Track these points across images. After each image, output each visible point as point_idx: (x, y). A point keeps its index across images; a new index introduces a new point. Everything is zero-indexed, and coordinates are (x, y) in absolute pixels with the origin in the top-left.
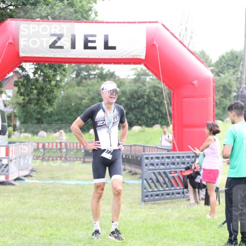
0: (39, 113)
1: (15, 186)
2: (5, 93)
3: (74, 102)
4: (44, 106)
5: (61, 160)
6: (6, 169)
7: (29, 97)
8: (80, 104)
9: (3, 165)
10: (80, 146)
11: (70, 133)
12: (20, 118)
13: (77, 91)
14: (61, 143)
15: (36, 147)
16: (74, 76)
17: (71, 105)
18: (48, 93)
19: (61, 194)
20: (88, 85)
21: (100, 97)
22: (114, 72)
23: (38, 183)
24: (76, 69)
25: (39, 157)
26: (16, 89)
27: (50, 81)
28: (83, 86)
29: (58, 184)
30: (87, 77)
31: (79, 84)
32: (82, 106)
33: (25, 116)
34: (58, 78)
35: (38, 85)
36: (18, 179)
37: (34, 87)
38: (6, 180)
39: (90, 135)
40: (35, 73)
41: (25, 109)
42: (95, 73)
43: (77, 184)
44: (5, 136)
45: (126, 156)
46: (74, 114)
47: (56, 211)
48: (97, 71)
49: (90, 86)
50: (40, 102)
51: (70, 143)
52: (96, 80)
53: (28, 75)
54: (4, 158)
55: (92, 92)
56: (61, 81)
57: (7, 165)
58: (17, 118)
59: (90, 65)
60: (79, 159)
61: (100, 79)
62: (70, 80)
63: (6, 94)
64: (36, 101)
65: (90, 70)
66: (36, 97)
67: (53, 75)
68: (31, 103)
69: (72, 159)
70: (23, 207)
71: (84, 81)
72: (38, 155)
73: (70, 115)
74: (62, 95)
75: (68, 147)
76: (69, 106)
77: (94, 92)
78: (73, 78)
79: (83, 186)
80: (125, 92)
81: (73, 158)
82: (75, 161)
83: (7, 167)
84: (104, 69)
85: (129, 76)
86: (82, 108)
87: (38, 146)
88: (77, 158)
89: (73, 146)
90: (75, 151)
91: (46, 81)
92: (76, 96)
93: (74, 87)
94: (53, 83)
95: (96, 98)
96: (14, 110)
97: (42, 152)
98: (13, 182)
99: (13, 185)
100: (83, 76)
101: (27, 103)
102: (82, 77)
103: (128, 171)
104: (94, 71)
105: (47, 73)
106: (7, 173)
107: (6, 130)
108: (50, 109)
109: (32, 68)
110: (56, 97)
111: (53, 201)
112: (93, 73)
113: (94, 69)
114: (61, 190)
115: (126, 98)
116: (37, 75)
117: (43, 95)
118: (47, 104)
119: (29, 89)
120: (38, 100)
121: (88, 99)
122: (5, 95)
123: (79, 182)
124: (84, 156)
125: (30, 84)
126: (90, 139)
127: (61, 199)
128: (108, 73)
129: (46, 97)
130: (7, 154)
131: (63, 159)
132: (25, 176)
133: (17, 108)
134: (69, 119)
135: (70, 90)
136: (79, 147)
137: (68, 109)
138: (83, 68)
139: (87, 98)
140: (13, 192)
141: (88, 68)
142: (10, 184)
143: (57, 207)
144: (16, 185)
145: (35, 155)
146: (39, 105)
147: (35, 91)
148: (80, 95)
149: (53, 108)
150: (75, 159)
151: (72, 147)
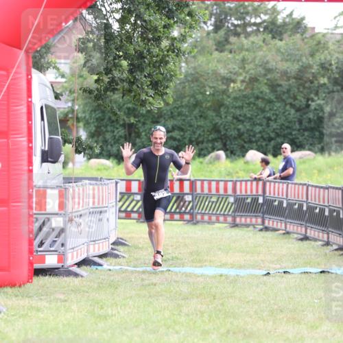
0: (131, 112)
1: (80, 278)
2: (55, 67)
3: (211, 87)
4: (143, 97)
5: (182, 219)
6: (59, 241)
7: (110, 76)
8: (224, 92)
9: (53, 230)
10: (226, 190)
11: (201, 160)
12: (87, 124)
13: (217, 64)
14: (181, 181)
15: (124, 191)
16: (211, 28)
17: (203, 94)
18: (154, 67)
19: (185, 298)
20: (242, 49)
21: (269, 77)
22: (303, 19)
23: (132, 272)
24: (215, 11)
25: (132, 211)
26: (81, 57)
27: (158, 40)
28: (231, 52)
29: (176, 274)
30: (239, 30)
31: (221, 46)
32: (229, 97)
33: (99, 120)
34: (175, 33)
35: (131, 48)
36: (85, 262)
37: (121, 54)
38: (60, 265)
39: (247, 163)
40: (122, 21)
41: (100, 102)
42: (258, 20)
43: (221, 276)
44: (56, 164)
45: (331, 211)
46: (211, 114)
47: (176, 335)
48: (264, 17)
49: (247, 50)
50: (135, 87)
51: (202, 181)
52: (261, 37)
53: (108, 26)
54: (57, 214)
55: (251, 66)
56: (183, 38)
57: (62, 231)
58: (81, 124)
59: (246, 3)
60: (221, 219)
61: (270, 35)
62: (202, 38)
63: (58, 69)
64: (126, 85)
65: (247, 13)
66: (125, 75)
67: (165, 27)
68: (114, 90)
69: (206, 218)
70: (99, 324)
71: (233, 39)
72: (129, 209)
73: (201, 116)
74: (183, 70)
75: (199, 191)
76: (199, 97)
77: (256, 65)
78: (208, 33)
79: (234, 280)
80: (327, 65)
81: (210, 215)
82: (214, 223)
83: (63, 235)
84: (279, 13)
85: (336, 27)
86: (228, 101)
87: (128, 188)
88: (218, 216)
89: (210, 189)
90: (214, 199)
91: (149, 40)
92: (215, 73)
93: (211, 54)
94: (165, 43)
95: (261, 79)
96: (73, 105)
97: (138, 202)
98: (75, 269)
99: (76, 275)
100: (232, 28)
101: (106, 90)
102: (229, 30)
103: (335, 247)
104: (257, 16)
105: (150, 21)
106: (62, 249)
107: (60, 150)
108: (157, 104)
109: (117, 11)
110: (171, 76)
111: (167, 314)
112: (253, 20)
113: (256, 12)
114: (185, 289)
115: (329, 78)
116: (128, 27)
117: (142, 71)
118: (151, 92)
119: (111, 58)
120: (131, 83)
121: (243, 81)
122: (55, 71)
123: (224, 271)
124: (235, 211)
125: (113, 46)
126: (248, 171)
127: (185, 310)
128: (287, 20)
129: (150, 75)
130: (62, 206)
131: (187, 217)
132: (101, 256)
133: (80, 101)
134: (199, 127)
135: (201, 59)
136: (222, 192)
137: (197, 104)
138: (230, 9)
139: (241, 78)
140: (75, 291)
141: (242, 11)
142: (69, 273)
143: (177, 328)
144: (82, 276)
145: (123, 209)
146: (133, 94)
147: (125, 63)
148: (223, 72)
149: (164, 101)
150: (214, 218)
151: (206, 191)
